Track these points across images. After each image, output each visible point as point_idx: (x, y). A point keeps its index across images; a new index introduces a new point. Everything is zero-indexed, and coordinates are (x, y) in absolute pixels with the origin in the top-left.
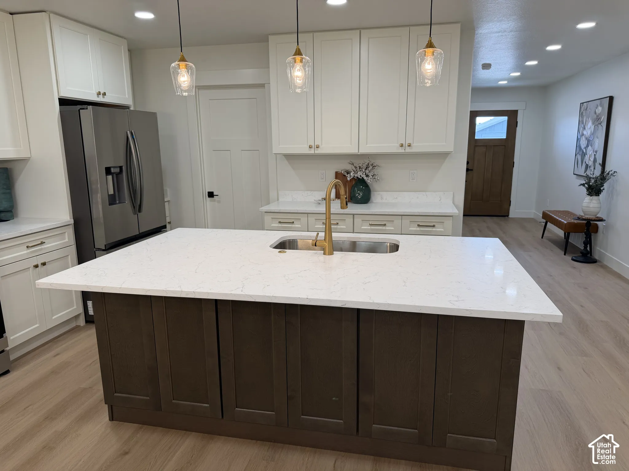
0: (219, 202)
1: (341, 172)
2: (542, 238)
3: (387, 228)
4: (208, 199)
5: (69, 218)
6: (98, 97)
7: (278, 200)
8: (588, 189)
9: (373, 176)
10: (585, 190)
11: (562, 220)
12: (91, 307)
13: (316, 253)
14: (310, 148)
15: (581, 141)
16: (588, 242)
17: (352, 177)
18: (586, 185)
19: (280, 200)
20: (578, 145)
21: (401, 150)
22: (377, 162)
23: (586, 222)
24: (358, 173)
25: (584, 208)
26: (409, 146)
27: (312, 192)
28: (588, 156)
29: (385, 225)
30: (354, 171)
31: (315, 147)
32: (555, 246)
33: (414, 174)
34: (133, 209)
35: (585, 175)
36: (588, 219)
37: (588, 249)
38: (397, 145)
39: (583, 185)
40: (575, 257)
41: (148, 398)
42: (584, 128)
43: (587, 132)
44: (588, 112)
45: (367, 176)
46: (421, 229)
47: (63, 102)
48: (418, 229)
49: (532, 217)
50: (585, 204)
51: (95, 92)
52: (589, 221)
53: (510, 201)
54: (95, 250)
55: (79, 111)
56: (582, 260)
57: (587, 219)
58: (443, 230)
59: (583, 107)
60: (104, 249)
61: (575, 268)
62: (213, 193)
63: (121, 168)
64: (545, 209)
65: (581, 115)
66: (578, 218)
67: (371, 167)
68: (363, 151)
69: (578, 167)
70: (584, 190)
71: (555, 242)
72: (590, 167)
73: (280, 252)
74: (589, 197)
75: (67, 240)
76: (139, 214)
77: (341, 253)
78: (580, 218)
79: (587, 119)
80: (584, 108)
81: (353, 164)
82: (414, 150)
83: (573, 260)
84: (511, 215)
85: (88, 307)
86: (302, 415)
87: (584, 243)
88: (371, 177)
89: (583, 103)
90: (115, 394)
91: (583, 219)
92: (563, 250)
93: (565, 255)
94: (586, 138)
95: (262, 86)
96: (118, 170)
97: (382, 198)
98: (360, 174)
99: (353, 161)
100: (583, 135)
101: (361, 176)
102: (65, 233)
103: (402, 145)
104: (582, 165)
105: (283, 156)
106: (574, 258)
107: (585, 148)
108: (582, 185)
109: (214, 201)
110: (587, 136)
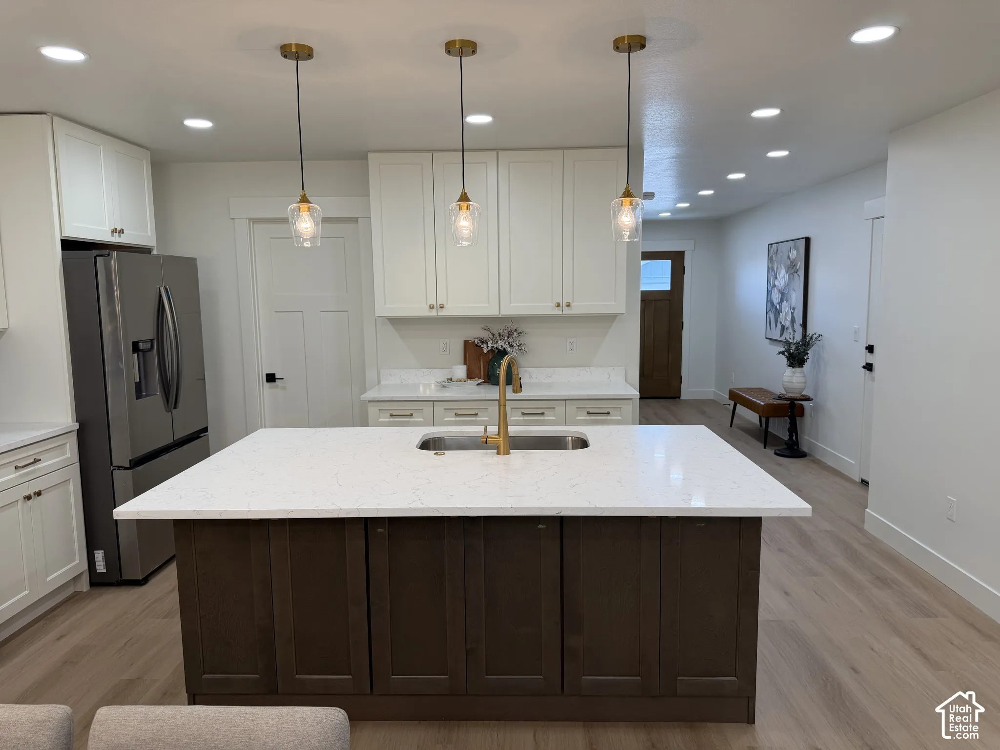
0: (284, 388)
1: (474, 341)
2: (731, 426)
3: (546, 418)
4: (267, 385)
5: (70, 420)
6: (113, 236)
7: (379, 383)
8: (788, 359)
9: (518, 346)
10: (785, 360)
11: (757, 401)
12: (102, 560)
13: (487, 454)
14: (430, 308)
15: (772, 293)
16: (793, 429)
17: (490, 348)
18: (786, 353)
19: (382, 383)
20: (769, 299)
21: (557, 312)
22: (522, 327)
23: (789, 402)
24: (499, 342)
25: (784, 383)
26: (568, 306)
27: (430, 370)
28: (784, 314)
29: (543, 414)
30: (492, 340)
31: (438, 307)
32: (750, 438)
33: (573, 344)
34: (166, 403)
35: (782, 339)
36: (792, 399)
37: (794, 438)
38: (551, 304)
39: (782, 353)
40: (778, 450)
41: (258, 676)
42: (776, 278)
43: (781, 282)
44: (779, 256)
45: (511, 346)
46: (592, 418)
47: (68, 245)
48: (588, 418)
49: (712, 398)
50: (786, 379)
51: (108, 229)
52: (792, 400)
53: (681, 377)
54: (112, 469)
55: (95, 258)
56: (788, 454)
57: (790, 398)
58: (620, 418)
59: (772, 249)
60: (129, 466)
61: (781, 465)
62: (274, 375)
63: (152, 341)
64: (732, 386)
65: (770, 259)
66: (779, 397)
67: (516, 334)
68: (506, 311)
69: (771, 329)
70: (783, 360)
71: (750, 431)
72: (787, 328)
73: (436, 454)
74: (790, 369)
75: (68, 455)
76: (174, 411)
77: (520, 452)
78: (781, 398)
79: (779, 266)
80: (773, 251)
81: (489, 330)
82: (575, 310)
83: (776, 454)
84: (684, 396)
85: (96, 560)
86: (487, 675)
87: (789, 430)
88: (517, 348)
89: (772, 244)
90: (204, 676)
91: (785, 398)
92: (761, 443)
93: (765, 448)
94: (780, 291)
95: (355, 220)
96: (148, 345)
97: (531, 377)
98: (500, 344)
99: (490, 326)
100: (774, 286)
101: (502, 347)
102: (66, 444)
103: (558, 305)
104: (776, 326)
105: (387, 320)
106: (778, 452)
107: (779, 304)
108: (780, 353)
109: (277, 387)
110: (780, 288)
